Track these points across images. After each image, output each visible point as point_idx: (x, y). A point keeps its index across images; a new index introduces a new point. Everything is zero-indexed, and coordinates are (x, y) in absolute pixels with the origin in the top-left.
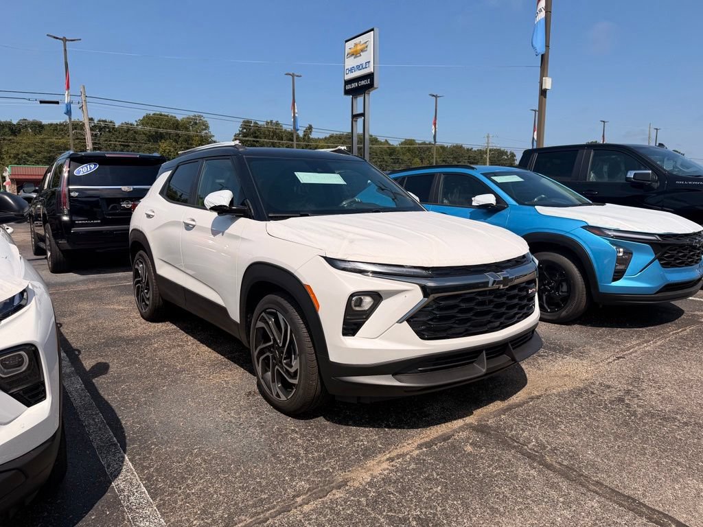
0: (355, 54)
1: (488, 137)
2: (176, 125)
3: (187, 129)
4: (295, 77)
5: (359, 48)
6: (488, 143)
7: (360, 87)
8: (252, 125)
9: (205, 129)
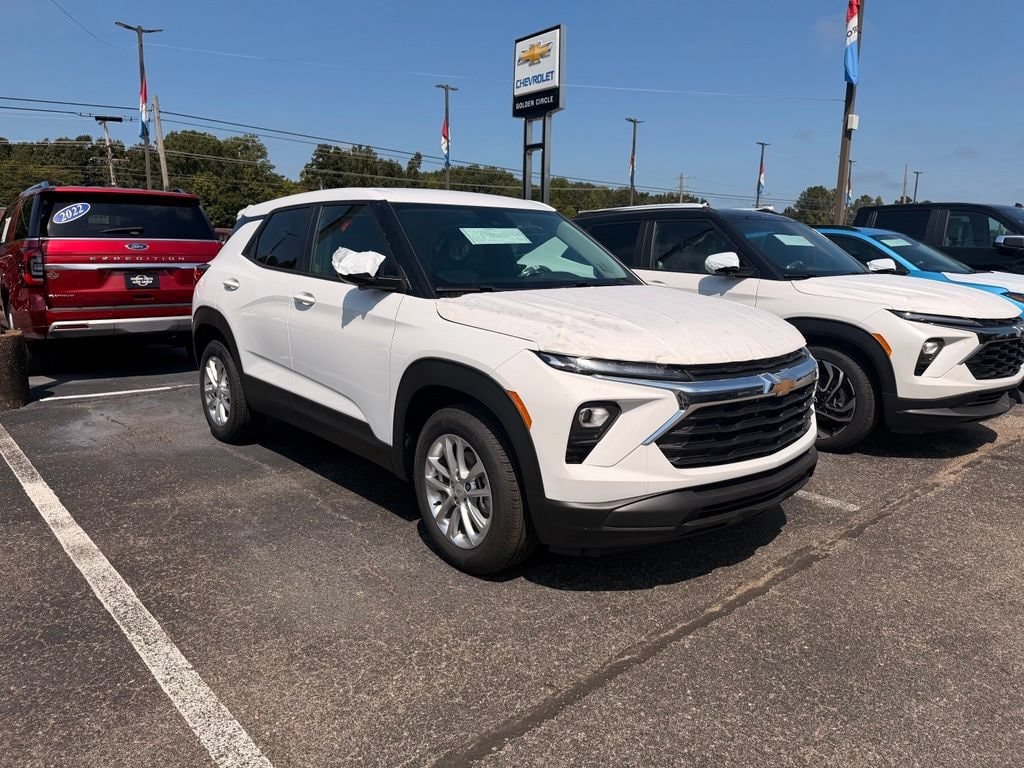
0: (531, 60)
1: (681, 178)
2: (218, 149)
3: (234, 155)
4: (450, 91)
5: (537, 51)
6: (681, 187)
7: (538, 106)
8: (331, 151)
9: (261, 157)
